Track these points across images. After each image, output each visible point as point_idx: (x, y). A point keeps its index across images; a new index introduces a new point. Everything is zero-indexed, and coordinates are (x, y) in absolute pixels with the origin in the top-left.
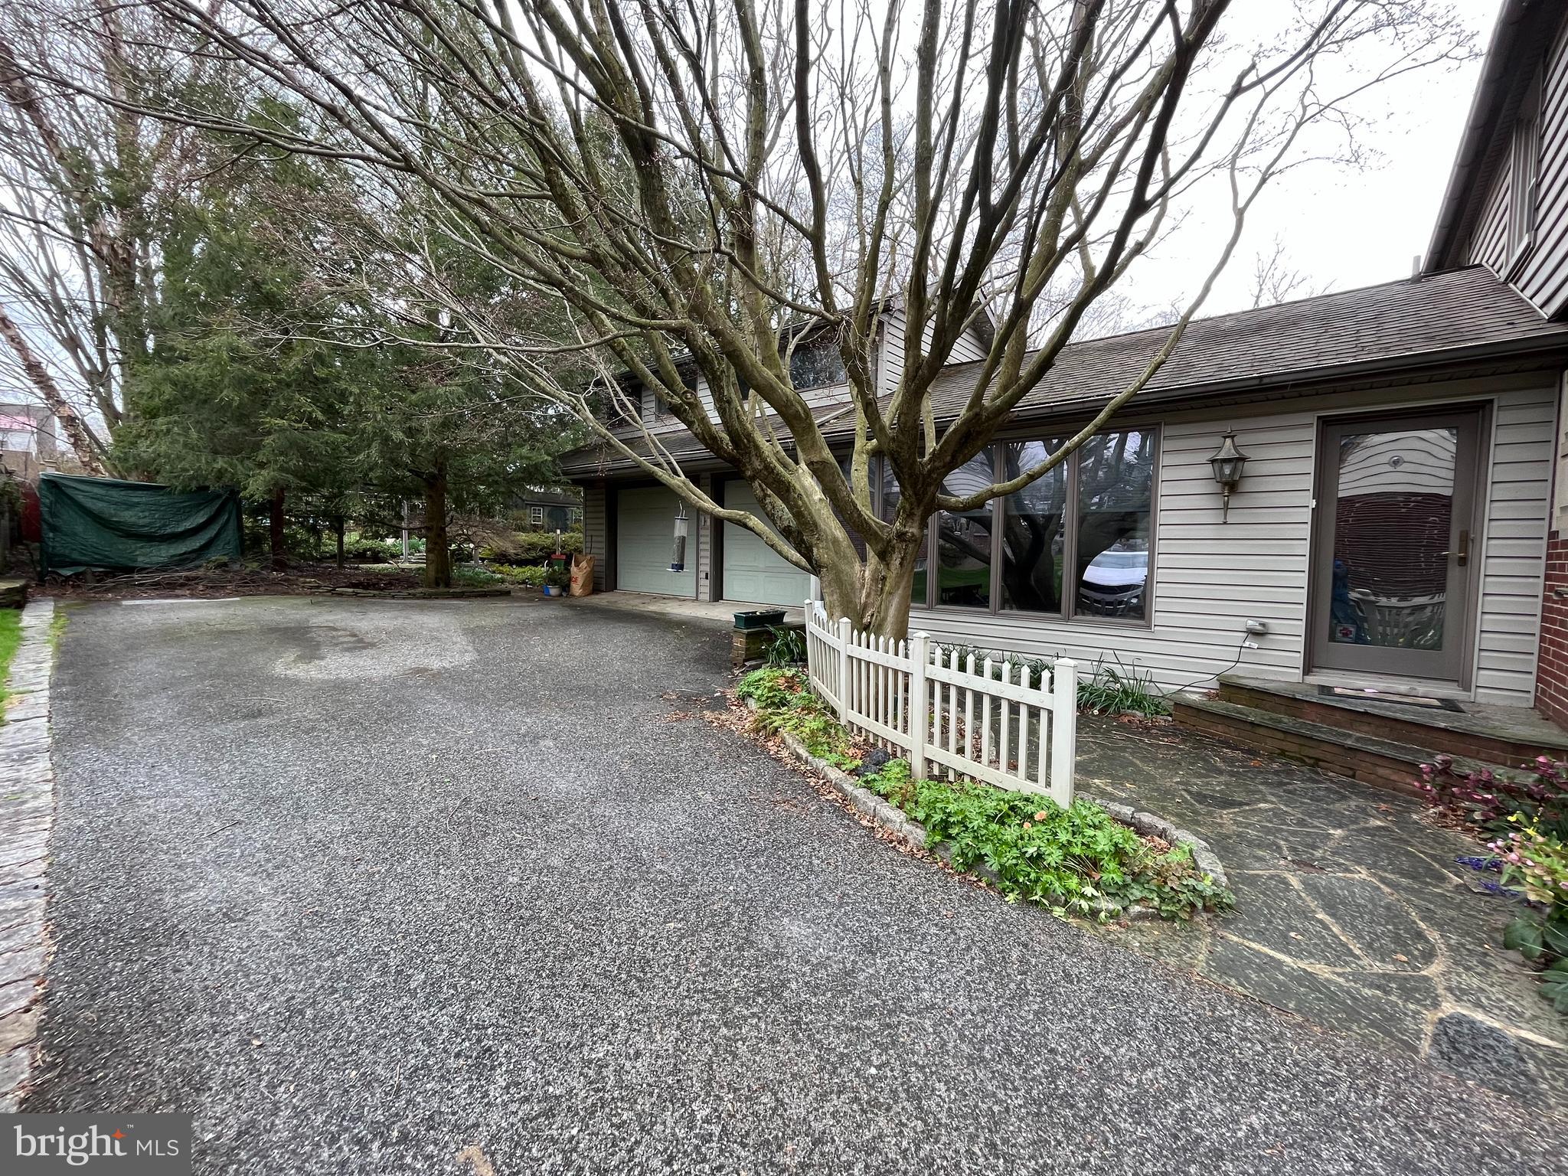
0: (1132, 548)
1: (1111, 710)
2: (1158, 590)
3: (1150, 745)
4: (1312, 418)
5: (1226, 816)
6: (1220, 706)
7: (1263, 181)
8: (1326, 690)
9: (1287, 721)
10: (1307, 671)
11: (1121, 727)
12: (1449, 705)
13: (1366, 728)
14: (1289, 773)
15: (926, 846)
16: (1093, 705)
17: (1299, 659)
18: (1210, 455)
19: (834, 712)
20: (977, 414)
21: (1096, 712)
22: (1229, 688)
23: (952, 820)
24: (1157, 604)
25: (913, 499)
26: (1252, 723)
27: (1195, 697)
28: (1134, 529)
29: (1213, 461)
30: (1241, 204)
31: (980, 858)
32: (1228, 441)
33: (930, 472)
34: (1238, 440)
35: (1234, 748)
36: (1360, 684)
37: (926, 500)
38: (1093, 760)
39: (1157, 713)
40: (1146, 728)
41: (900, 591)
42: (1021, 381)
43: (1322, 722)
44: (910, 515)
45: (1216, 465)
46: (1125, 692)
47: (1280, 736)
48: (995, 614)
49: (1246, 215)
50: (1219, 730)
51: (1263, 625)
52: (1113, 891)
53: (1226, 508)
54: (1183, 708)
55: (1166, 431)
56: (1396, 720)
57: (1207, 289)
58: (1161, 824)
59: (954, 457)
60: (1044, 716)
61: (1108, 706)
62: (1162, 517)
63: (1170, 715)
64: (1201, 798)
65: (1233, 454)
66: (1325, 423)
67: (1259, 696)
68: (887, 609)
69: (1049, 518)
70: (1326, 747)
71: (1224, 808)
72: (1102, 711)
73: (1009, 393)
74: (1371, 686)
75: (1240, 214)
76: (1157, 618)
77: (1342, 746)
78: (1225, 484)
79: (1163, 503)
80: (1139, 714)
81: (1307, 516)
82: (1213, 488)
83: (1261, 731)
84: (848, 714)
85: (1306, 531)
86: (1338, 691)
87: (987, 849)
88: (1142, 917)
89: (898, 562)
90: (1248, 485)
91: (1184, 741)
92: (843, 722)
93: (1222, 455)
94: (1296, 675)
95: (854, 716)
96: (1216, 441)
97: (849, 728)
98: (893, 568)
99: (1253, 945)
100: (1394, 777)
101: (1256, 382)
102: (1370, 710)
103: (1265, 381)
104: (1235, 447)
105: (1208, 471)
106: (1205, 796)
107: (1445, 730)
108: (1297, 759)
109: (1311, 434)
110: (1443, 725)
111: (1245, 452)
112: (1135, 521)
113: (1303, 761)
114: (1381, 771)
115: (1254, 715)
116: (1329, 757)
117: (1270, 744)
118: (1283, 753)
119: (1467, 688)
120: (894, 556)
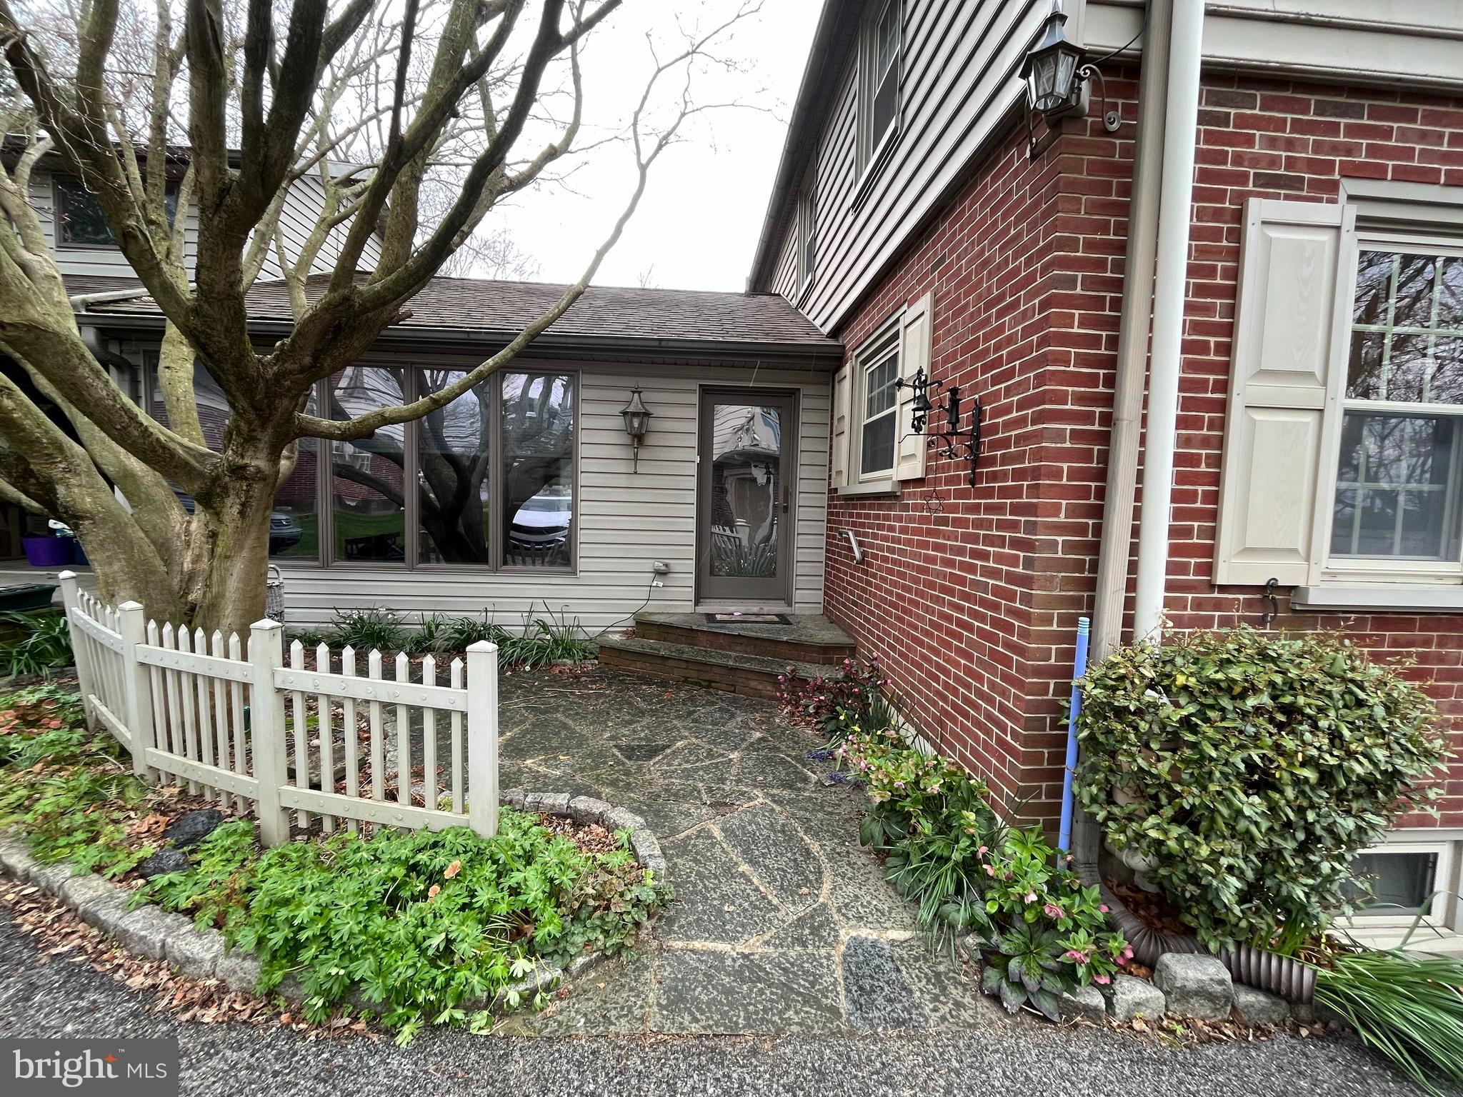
0: (557, 493)
1: (543, 663)
2: (582, 536)
3: (580, 697)
4: (694, 385)
5: (654, 769)
6: (637, 644)
7: (660, 147)
8: (710, 617)
9: (688, 652)
10: (697, 603)
11: (554, 681)
12: (783, 619)
13: (739, 648)
14: (692, 699)
15: (260, 989)
16: (525, 660)
17: (690, 593)
18: (621, 408)
19: (124, 755)
20: (346, 299)
21: (528, 668)
22: (643, 626)
23: (303, 936)
24: (582, 550)
25: (252, 415)
26: (663, 657)
27: (617, 637)
28: (558, 476)
29: (625, 413)
30: (644, 161)
31: (353, 986)
32: (636, 395)
33: (279, 377)
34: (645, 396)
35: (649, 683)
36: (731, 609)
37: (277, 417)
38: (525, 732)
39: (585, 658)
40: (577, 677)
41: (244, 554)
42: (410, 262)
43: (711, 646)
44: (250, 440)
45: (628, 418)
46: (555, 641)
47: (684, 665)
48: (412, 569)
49: (648, 171)
50: (637, 667)
51: (666, 565)
52: (550, 949)
53: (636, 459)
54: (607, 653)
55: (584, 379)
56: (757, 639)
57: (618, 230)
58: (597, 807)
59: (316, 358)
60: (456, 722)
61: (540, 658)
62: (583, 465)
63: (596, 658)
64: (630, 752)
65: (640, 409)
66: (705, 390)
67: (665, 631)
68: (223, 581)
69: (475, 459)
70: (715, 669)
71: (650, 758)
72: (533, 666)
73: (393, 276)
74: (737, 609)
75: (643, 168)
76: (582, 564)
77: (726, 667)
78: (635, 436)
79: (583, 451)
80: (569, 662)
81: (693, 470)
82: (625, 439)
83: (670, 663)
84: (148, 755)
85: (693, 483)
86: (718, 617)
87: (364, 968)
88: (586, 968)
89: (236, 510)
90: (652, 439)
91: (610, 685)
92: (138, 769)
93: (631, 409)
94: (689, 607)
95: (160, 757)
96: (626, 395)
97: (150, 777)
98: (227, 518)
99: (697, 945)
100: (760, 687)
101: (656, 343)
102: (742, 633)
103: (664, 344)
104: (642, 403)
105: (619, 423)
106: (633, 749)
107: (787, 642)
108: (696, 684)
109: (695, 399)
110: (785, 639)
111: (651, 409)
112: (558, 469)
113: (700, 685)
114: (753, 684)
115: (664, 649)
116: (717, 678)
117: (677, 674)
118: (686, 680)
119: (789, 603)
120: (229, 502)
